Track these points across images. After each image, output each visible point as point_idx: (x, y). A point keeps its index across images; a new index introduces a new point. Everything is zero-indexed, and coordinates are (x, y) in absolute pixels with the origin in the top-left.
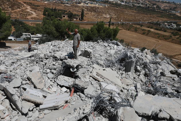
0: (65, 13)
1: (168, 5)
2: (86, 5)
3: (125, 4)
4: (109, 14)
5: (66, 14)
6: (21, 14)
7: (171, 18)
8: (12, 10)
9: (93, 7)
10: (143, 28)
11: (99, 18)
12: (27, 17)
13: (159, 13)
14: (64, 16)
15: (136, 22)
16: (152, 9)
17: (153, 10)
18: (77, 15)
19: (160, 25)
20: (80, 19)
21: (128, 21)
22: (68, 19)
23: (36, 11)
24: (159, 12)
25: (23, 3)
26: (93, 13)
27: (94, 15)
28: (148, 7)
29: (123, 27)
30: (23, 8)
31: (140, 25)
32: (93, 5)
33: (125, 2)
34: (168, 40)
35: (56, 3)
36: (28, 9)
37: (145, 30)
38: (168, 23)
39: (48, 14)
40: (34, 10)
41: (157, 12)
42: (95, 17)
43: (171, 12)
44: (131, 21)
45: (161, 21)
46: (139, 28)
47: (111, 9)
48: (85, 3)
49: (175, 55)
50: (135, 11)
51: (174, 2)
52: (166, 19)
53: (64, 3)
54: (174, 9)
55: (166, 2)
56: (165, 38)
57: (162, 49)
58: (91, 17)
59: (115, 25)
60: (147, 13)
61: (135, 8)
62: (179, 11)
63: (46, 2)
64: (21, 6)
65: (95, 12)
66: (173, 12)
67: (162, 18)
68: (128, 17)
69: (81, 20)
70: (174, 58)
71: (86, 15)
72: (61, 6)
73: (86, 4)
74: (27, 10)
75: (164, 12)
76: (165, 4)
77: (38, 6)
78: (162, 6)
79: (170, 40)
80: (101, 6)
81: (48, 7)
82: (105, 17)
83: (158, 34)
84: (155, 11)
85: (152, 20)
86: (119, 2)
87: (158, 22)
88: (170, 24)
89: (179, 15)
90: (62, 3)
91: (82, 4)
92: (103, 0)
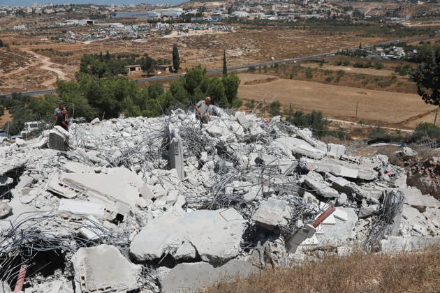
0: (135, 61)
1: (380, 7)
2: (184, 34)
3: (277, 19)
4: (241, 48)
5: (137, 63)
6: (28, 78)
7: (390, 34)
8: (6, 72)
9: (202, 37)
10: (326, 67)
11: (217, 60)
12: (43, 84)
13: (361, 27)
14: (133, 69)
15: (307, 57)
16: (343, 19)
17: (347, 23)
18: (165, 62)
19: (365, 54)
20: (171, 70)
21: (288, 57)
22: (143, 74)
23: (65, 65)
24: (361, 24)
25: (31, 52)
26: (202, 51)
27: (206, 56)
28: (334, 17)
29: (276, 72)
30: (33, 64)
31: (317, 62)
32: (200, 33)
33: (277, 13)
34: (388, 87)
35: (112, 39)
36: (46, 64)
37: (331, 72)
38: (385, 47)
39: (93, 69)
40: (59, 65)
41: (356, 25)
42: (208, 59)
43: (389, 20)
44: (295, 55)
45: (367, 46)
46: (316, 69)
47: (244, 36)
48: (181, 30)
49: (408, 120)
50: (302, 31)
52: (378, 39)
53: (131, 38)
54: (396, 12)
56: (381, 84)
57: (375, 111)
58: (199, 60)
59: (257, 71)
60: (333, 32)
61: (303, 23)
62: (408, 17)
63: (87, 43)
64: (27, 61)
65: (208, 47)
66: (394, 20)
67: (369, 37)
68: (287, 48)
69: (175, 72)
70: (404, 128)
71: (186, 58)
72: (124, 45)
73: (184, 31)
74: (43, 67)
75: (372, 23)
77: (67, 54)
78: (368, 9)
79: (393, 86)
80: (220, 32)
81: (93, 52)
82: (233, 55)
83: (363, 76)
84: (352, 25)
85: (346, 45)
86: (263, 16)
87: (360, 48)
88: (388, 49)
89: (409, 25)
90: (125, 38)
91: (174, 34)
92: (223, 17)
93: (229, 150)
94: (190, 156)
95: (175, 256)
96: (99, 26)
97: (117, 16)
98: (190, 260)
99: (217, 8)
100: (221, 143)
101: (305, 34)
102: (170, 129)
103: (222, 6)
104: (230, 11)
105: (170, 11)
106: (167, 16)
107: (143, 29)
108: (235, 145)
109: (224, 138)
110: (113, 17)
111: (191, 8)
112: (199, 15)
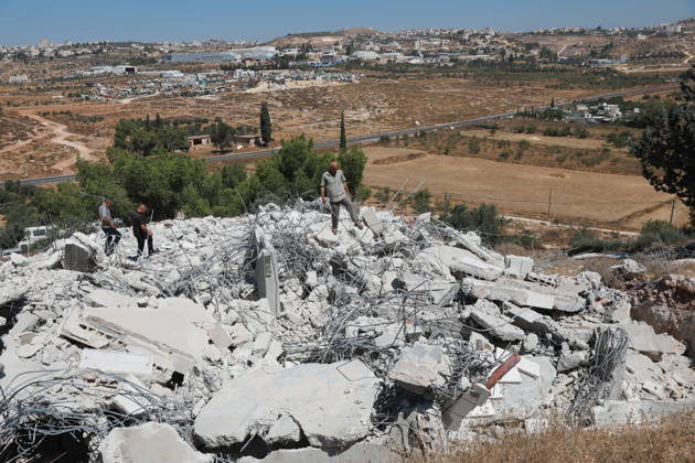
0: (202, 129)
1: (581, 43)
2: (277, 87)
3: (422, 62)
4: (368, 107)
5: (205, 132)
6: (31, 157)
7: (598, 83)
9: (305, 90)
10: (500, 136)
11: (329, 126)
12: (54, 167)
13: (552, 74)
14: (198, 142)
15: (470, 121)
16: (524, 62)
17: (530, 68)
18: (249, 130)
19: (559, 115)
20: (257, 143)
21: (441, 120)
22: (215, 149)
23: (90, 137)
24: (553, 70)
25: (37, 117)
26: (306, 113)
27: (312, 120)
28: (511, 59)
29: (423, 144)
30: (40, 136)
31: (486, 127)
32: (303, 85)
33: (423, 52)
34: (597, 166)
35: (164, 96)
36: (59, 135)
37: (508, 143)
38: (590, 104)
39: (135, 142)
40: (80, 136)
41: (545, 70)
42: (317, 124)
43: (596, 63)
44: (452, 118)
45: (562, 102)
46: (485, 139)
47: (373, 88)
48: (274, 81)
49: (629, 217)
50: (462, 81)
51: (599, 28)
52: (580, 92)
53: (195, 94)
54: (606, 51)
55: (571, 33)
56: (587, 161)
57: (578, 203)
59: (394, 144)
60: (509, 83)
61: (464, 68)
62: (624, 58)
63: (126, 101)
64: (30, 130)
65: (316, 106)
66: (603, 63)
67: (565, 89)
68: (440, 107)
69: (265, 146)
70: (624, 229)
71: (281, 124)
72: (184, 105)
73: (278, 82)
74: (55, 141)
75: (570, 67)
76: (569, 38)
77: (94, 119)
78: (562, 46)
79: (604, 164)
80: (335, 83)
81: (135, 117)
82: (355, 118)
83: (557, 149)
84: (539, 70)
85: (530, 102)
86: (401, 58)
87: (552, 105)
88: (595, 108)
89: (626, 70)
90: (185, 94)
91: (263, 86)
92: (340, 60)
93: (351, 267)
94: (288, 277)
95: (266, 438)
96: (144, 75)
97: (173, 60)
98: (291, 444)
99: (329, 47)
100: (338, 256)
101: (465, 85)
102: (258, 236)
103: (337, 44)
104: (349, 50)
105: (256, 52)
106: (251, 59)
107: (214, 79)
108: (361, 260)
109: (342, 249)
110: (167, 61)
111: (288, 47)
112: (300, 57)
